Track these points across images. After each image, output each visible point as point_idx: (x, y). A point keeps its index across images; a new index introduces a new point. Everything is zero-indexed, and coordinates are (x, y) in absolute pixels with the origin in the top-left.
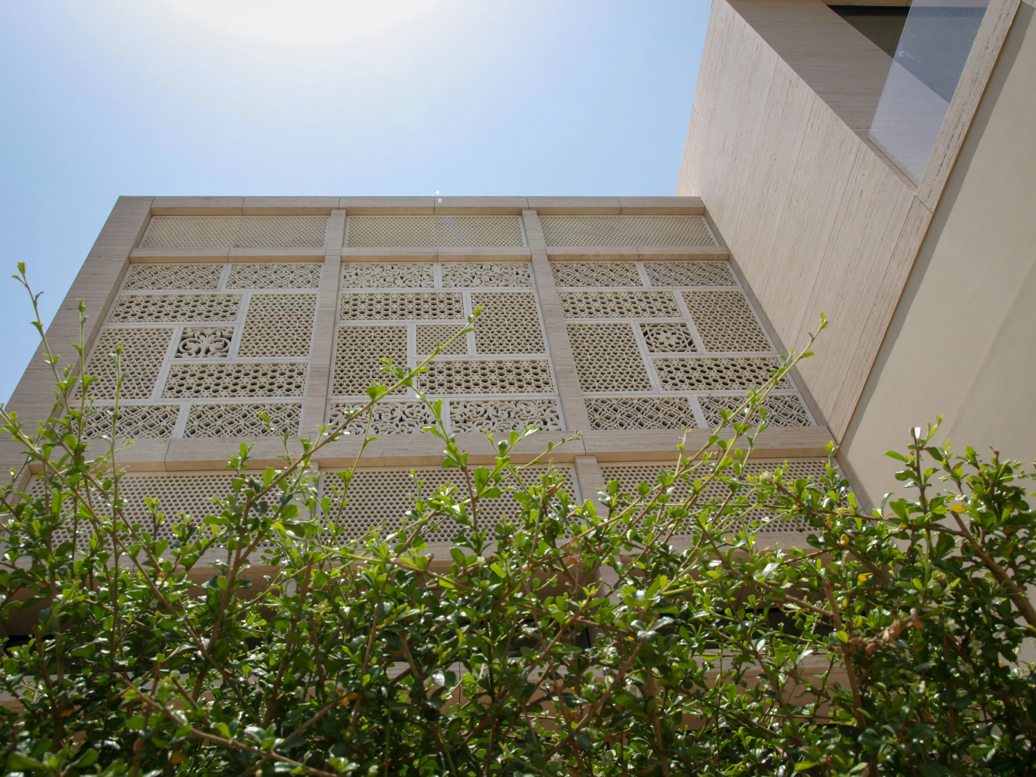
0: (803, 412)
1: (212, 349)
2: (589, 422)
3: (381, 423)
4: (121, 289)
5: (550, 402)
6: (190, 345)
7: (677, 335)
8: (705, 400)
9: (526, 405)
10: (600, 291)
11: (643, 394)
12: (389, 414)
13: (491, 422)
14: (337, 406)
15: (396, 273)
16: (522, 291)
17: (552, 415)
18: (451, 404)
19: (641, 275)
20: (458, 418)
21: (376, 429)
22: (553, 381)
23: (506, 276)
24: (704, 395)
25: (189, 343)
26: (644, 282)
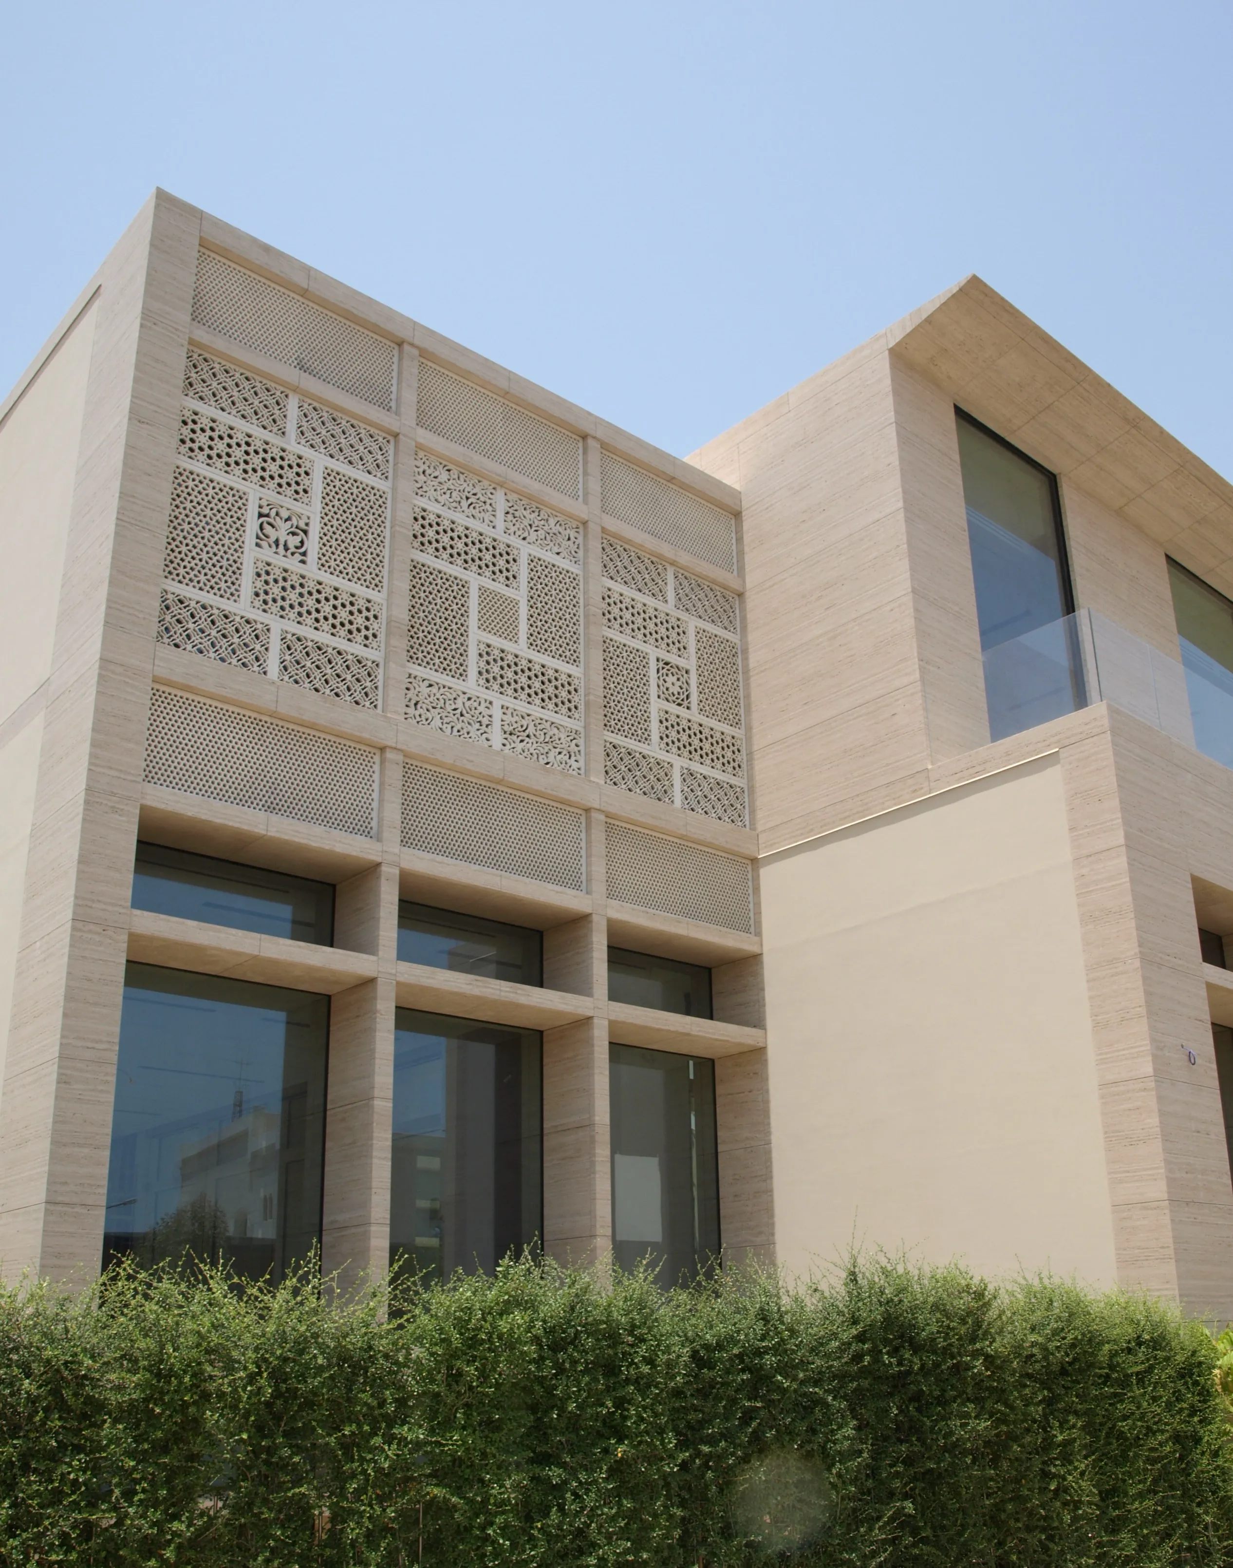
0: (744, 807)
1: (291, 545)
2: (601, 768)
3: (445, 713)
4: (181, 395)
5: (576, 733)
6: (268, 529)
7: (680, 683)
8: (684, 771)
9: (558, 729)
10: (633, 596)
11: (644, 748)
12: (452, 702)
13: (530, 741)
14: (409, 677)
15: (462, 488)
16: (570, 568)
17: (576, 749)
18: (502, 707)
19: (668, 586)
20: (506, 728)
21: (441, 718)
22: (581, 707)
23: (559, 538)
24: (686, 766)
25: (265, 525)
26: (669, 598)
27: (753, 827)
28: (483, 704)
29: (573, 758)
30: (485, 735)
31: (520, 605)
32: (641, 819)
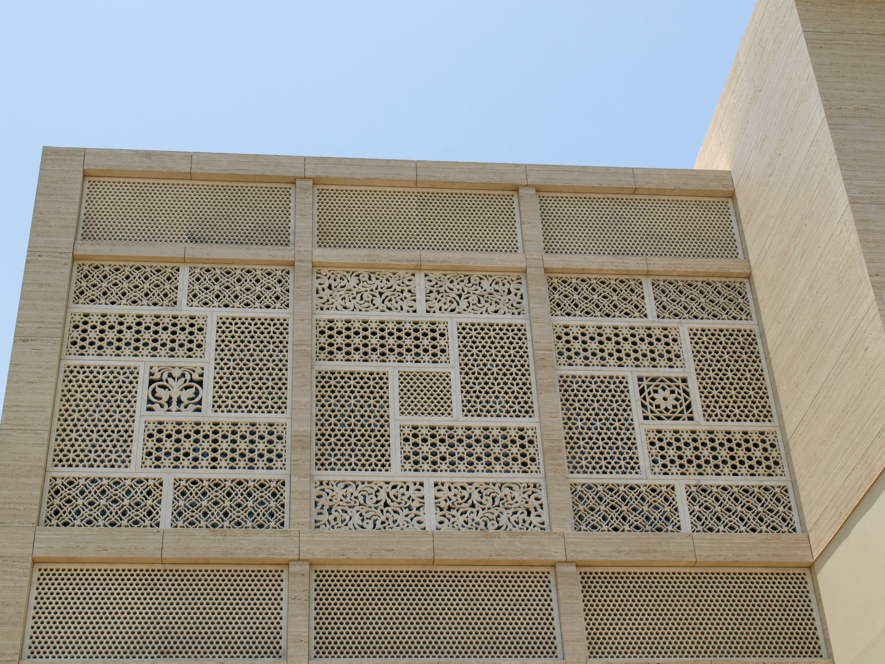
0: (790, 508)
1: (184, 399)
2: (573, 514)
3: (366, 509)
4: (71, 305)
5: (535, 486)
6: (160, 392)
7: (676, 395)
8: (693, 489)
9: (511, 488)
10: (599, 324)
11: (631, 479)
12: (373, 496)
13: (475, 511)
14: (321, 484)
15: (374, 287)
16: (513, 322)
17: (537, 503)
18: (436, 485)
19: (647, 300)
20: (443, 504)
21: (361, 515)
22: (540, 459)
23: (497, 296)
24: (692, 483)
25: (158, 390)
26: (648, 312)
27: (804, 530)
28: (412, 488)
29: (533, 513)
30: (416, 519)
31: (452, 376)
32: (625, 559)
